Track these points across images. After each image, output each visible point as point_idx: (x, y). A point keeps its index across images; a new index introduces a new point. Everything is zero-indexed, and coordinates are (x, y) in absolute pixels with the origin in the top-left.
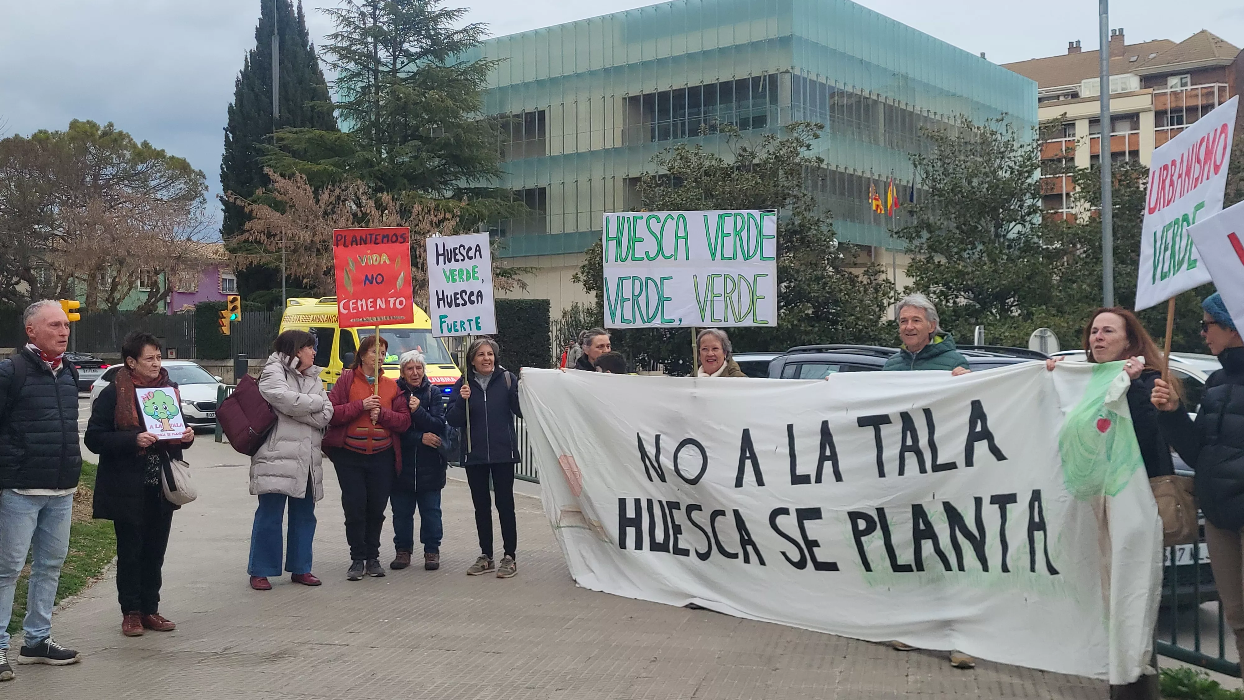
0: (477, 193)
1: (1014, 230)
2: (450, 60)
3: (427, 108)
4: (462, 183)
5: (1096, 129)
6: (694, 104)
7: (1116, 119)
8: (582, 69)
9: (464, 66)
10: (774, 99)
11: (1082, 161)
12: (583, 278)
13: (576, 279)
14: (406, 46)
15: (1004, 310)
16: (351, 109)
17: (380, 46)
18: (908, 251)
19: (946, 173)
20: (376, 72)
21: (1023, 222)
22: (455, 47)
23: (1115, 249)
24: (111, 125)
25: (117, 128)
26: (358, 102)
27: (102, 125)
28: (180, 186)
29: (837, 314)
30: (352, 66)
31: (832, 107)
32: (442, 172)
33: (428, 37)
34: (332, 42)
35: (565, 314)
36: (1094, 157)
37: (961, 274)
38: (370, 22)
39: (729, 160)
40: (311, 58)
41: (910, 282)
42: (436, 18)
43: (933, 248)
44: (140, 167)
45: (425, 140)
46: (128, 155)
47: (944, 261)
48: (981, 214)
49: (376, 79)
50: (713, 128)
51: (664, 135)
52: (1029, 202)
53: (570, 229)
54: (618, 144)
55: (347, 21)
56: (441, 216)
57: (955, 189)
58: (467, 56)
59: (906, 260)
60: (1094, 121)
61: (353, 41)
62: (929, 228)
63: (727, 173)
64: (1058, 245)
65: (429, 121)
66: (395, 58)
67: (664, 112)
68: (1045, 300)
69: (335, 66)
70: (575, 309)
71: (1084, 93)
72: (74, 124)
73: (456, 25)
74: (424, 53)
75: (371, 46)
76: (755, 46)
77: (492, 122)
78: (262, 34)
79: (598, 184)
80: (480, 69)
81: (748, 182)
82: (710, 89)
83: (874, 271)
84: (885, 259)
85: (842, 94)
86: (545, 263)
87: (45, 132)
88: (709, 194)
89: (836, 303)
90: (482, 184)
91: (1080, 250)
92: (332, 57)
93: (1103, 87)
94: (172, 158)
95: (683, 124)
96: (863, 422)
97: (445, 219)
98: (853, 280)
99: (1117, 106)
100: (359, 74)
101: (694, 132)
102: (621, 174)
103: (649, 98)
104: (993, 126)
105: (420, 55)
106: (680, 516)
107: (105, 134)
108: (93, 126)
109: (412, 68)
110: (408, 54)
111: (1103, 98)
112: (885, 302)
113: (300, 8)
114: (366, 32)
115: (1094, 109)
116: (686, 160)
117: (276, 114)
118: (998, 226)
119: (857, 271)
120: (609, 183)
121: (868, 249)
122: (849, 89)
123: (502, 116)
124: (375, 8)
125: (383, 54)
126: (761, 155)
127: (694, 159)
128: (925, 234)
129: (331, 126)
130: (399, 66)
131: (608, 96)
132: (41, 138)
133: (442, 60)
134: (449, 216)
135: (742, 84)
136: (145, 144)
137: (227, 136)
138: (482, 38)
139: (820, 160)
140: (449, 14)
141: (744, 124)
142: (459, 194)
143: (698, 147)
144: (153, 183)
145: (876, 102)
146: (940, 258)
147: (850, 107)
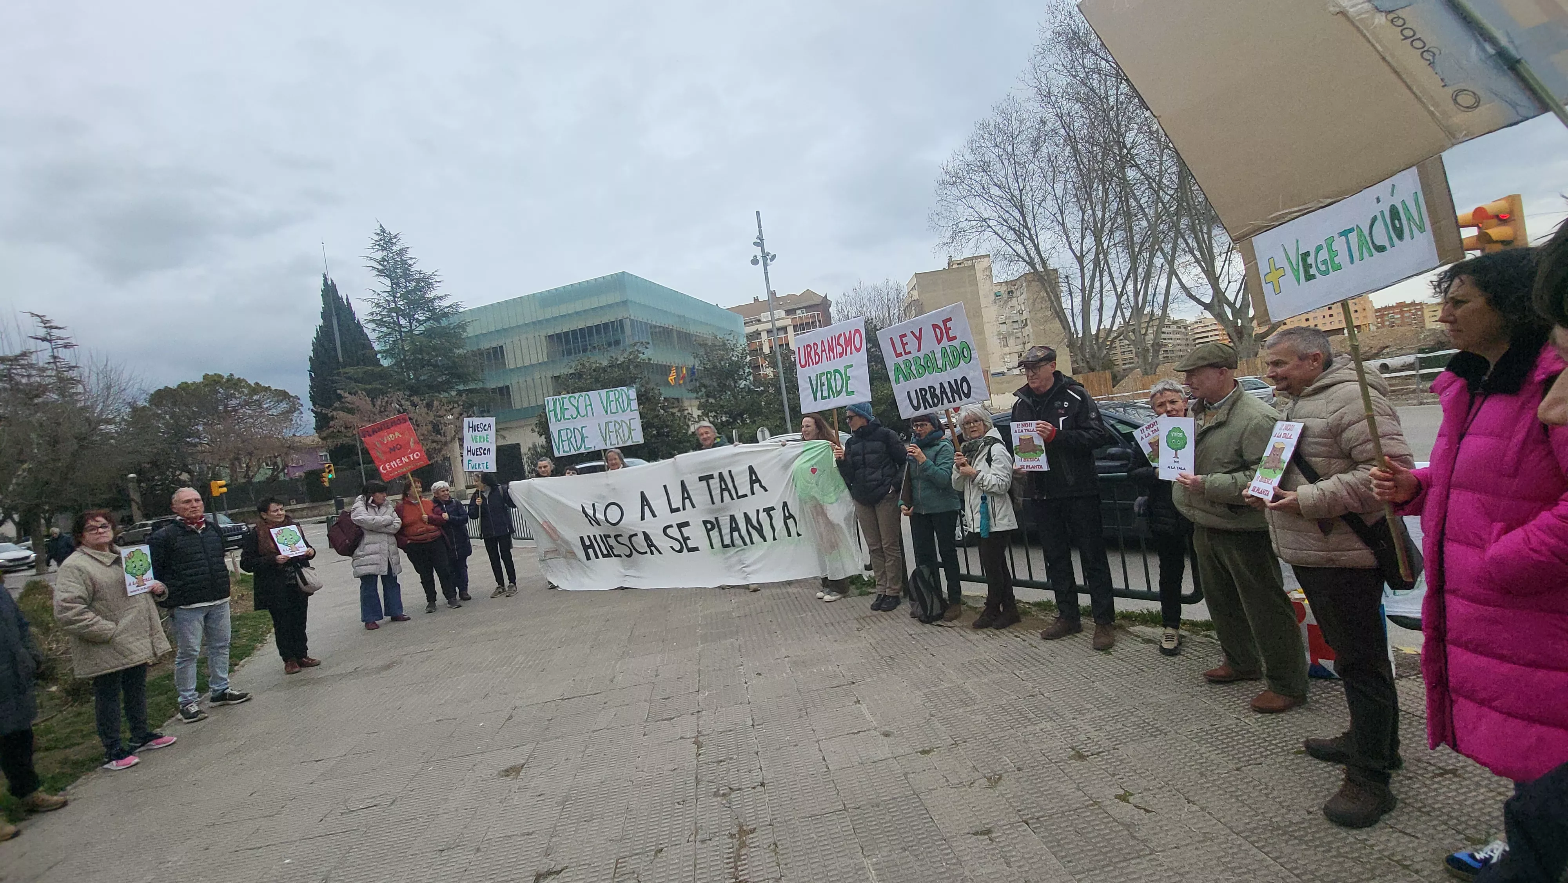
0: (471, 391)
1: (742, 384)
2: (444, 322)
3: (434, 348)
4: (461, 387)
5: (770, 334)
6: (583, 336)
7: (778, 329)
8: (521, 323)
9: (452, 326)
10: (623, 331)
11: (766, 350)
12: (537, 430)
13: (533, 431)
14: (416, 316)
15: (743, 420)
16: (387, 353)
17: (400, 318)
18: (697, 398)
19: (709, 361)
20: (400, 332)
21: (746, 380)
22: (446, 315)
23: (786, 387)
24: (231, 375)
25: (236, 376)
26: (393, 349)
27: (226, 375)
28: (284, 405)
29: (667, 432)
30: (384, 329)
31: (652, 334)
32: (448, 382)
33: (430, 311)
34: (371, 317)
35: (529, 449)
36: (771, 348)
37: (722, 407)
38: (393, 305)
39: (605, 363)
40: (359, 326)
41: (700, 413)
42: (432, 300)
43: (708, 396)
44: (255, 398)
45: (435, 366)
46: (246, 391)
47: (713, 401)
48: (727, 378)
49: (401, 335)
50: (594, 348)
51: (569, 353)
52: (747, 370)
53: (525, 405)
54: (546, 360)
55: (378, 305)
56: (451, 407)
57: (715, 367)
58: (454, 320)
59: (697, 402)
60: (769, 332)
61: (384, 316)
62: (705, 386)
63: (604, 370)
64: (762, 388)
65: (437, 356)
66: (411, 324)
67: (567, 342)
68: (760, 413)
69: (374, 330)
70: (535, 446)
71: (763, 320)
72: (206, 377)
73: (445, 303)
74: (428, 319)
75: (395, 318)
76: (610, 306)
77: (474, 354)
78: (324, 315)
79: (538, 381)
80: (462, 326)
81: (616, 373)
82: (590, 328)
83: (682, 410)
84: (686, 403)
85: (655, 327)
86: (514, 424)
87: (186, 383)
88: (597, 380)
89: (667, 427)
90: (472, 386)
91: (771, 390)
92: (372, 326)
93: (772, 315)
94: (276, 390)
95: (579, 347)
96: (701, 479)
97: (454, 407)
98: (673, 414)
99: (779, 324)
100: (390, 334)
101: (585, 351)
102: (549, 375)
103: (559, 336)
104: (727, 337)
105: (425, 321)
106: (612, 541)
107: (228, 380)
108: (220, 376)
109: (422, 328)
110: (418, 321)
111: (773, 321)
112: (690, 423)
113: (347, 299)
114: (391, 310)
115: (769, 326)
116: (583, 365)
117: (341, 360)
118: (736, 382)
119: (675, 410)
120: (543, 379)
121: (677, 399)
122: (658, 324)
123: (479, 350)
124: (395, 297)
125: (403, 322)
126: (621, 360)
127: (587, 365)
128: (703, 390)
129: (377, 363)
130: (413, 327)
131: (537, 334)
132: (184, 387)
133: (439, 323)
134: (456, 405)
135: (606, 325)
136: (257, 384)
137: (311, 375)
138: (461, 310)
139: (650, 359)
140: (440, 298)
141: (610, 345)
142: (460, 393)
143: (589, 358)
144: (265, 406)
145: (672, 330)
146: (711, 400)
147: (660, 332)
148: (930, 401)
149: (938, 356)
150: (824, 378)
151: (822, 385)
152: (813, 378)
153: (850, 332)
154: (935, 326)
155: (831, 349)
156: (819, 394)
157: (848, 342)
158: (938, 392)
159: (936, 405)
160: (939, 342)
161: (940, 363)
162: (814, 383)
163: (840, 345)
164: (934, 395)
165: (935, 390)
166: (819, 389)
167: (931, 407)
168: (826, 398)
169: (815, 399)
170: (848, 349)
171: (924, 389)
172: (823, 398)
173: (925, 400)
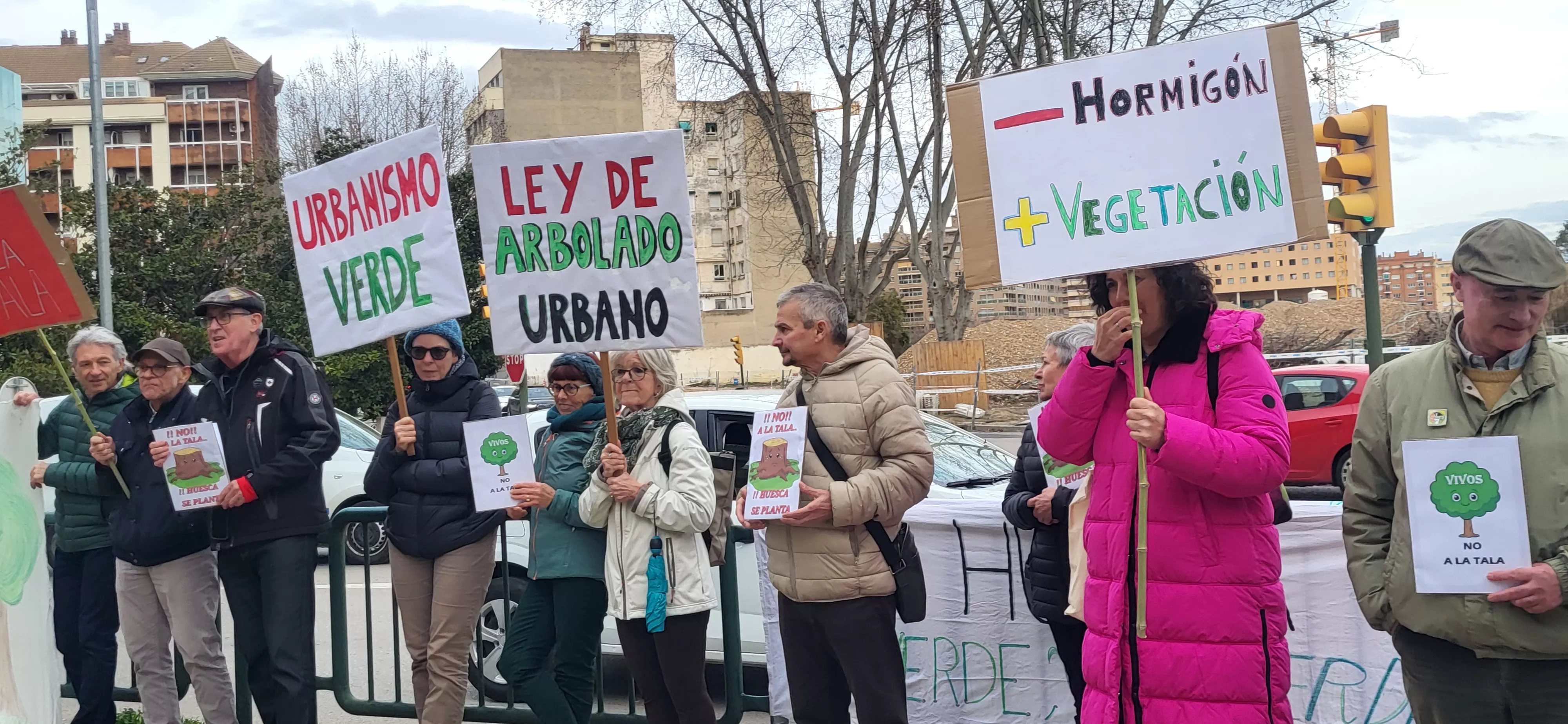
148: (571, 326)
149: (609, 232)
150: (361, 271)
151: (357, 285)
152: (335, 271)
153: (411, 160)
154: (612, 167)
155: (371, 202)
156: (352, 307)
157: (408, 185)
158: (593, 309)
159: (581, 338)
160: (616, 201)
161: (608, 249)
162: (337, 282)
163: (390, 191)
164: (581, 315)
165: (586, 303)
166: (351, 295)
167: (569, 339)
168: (368, 315)
169: (344, 319)
170: (410, 200)
171: (562, 299)
172: (363, 316)
173: (559, 323)
